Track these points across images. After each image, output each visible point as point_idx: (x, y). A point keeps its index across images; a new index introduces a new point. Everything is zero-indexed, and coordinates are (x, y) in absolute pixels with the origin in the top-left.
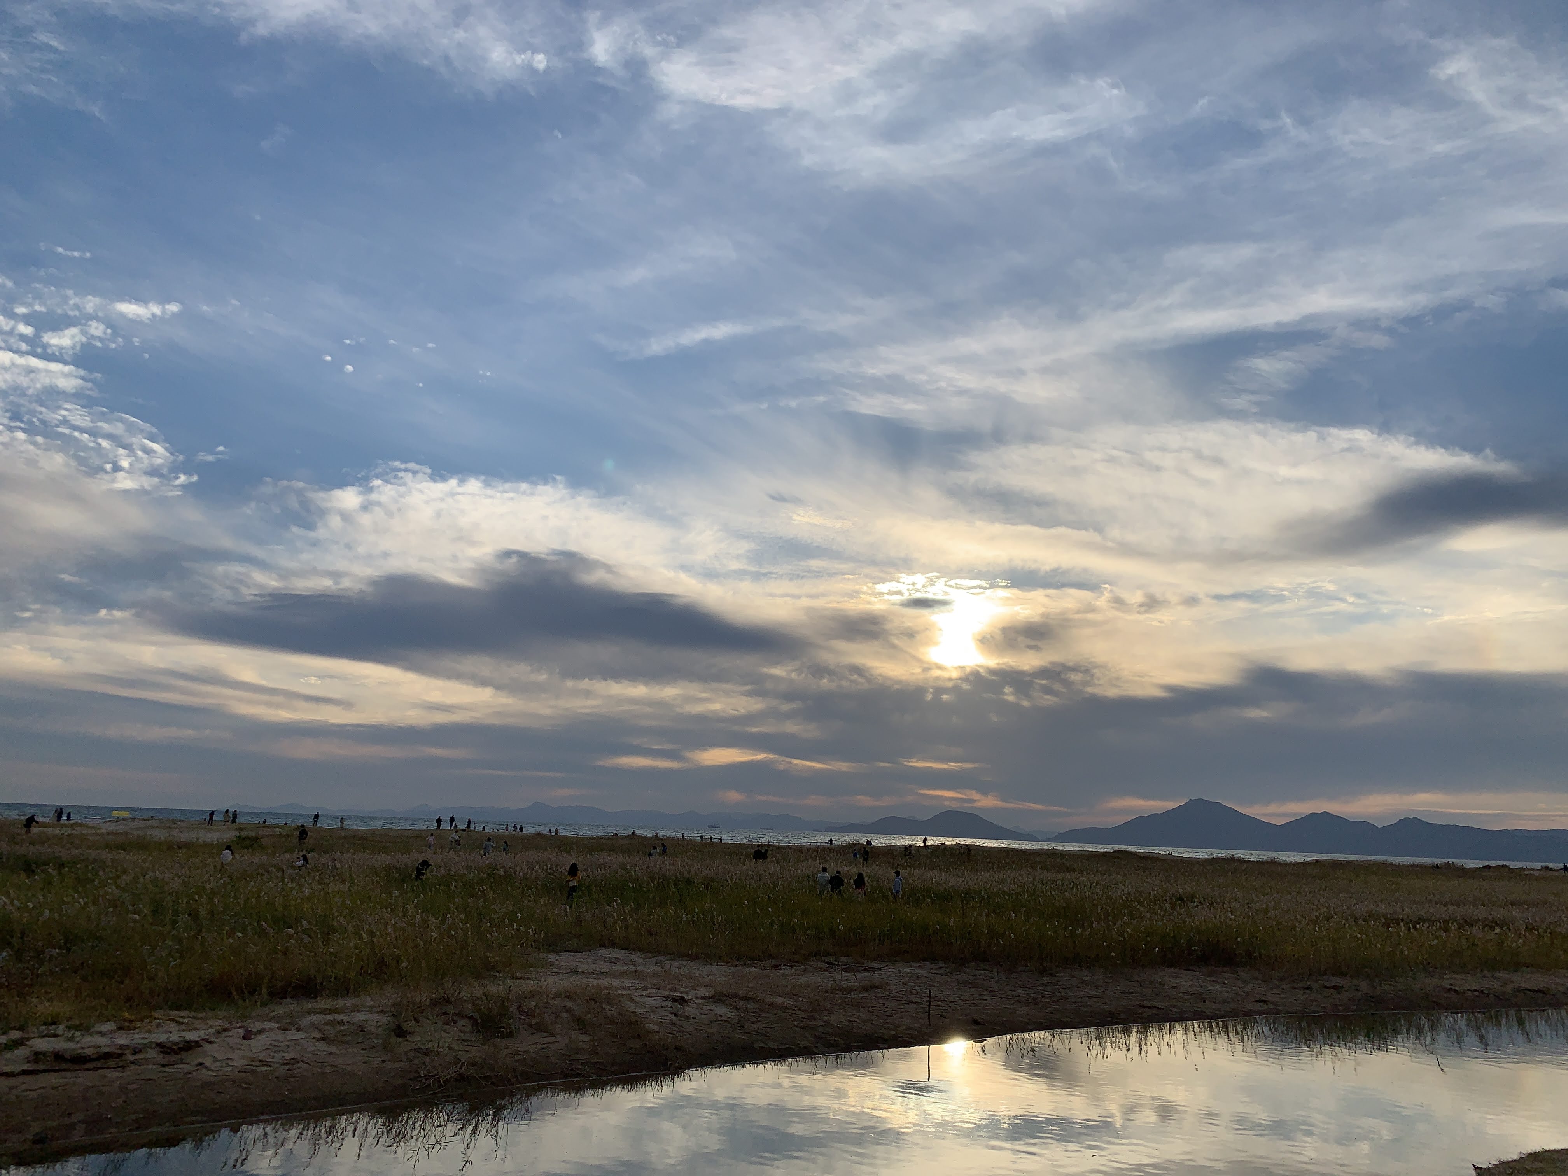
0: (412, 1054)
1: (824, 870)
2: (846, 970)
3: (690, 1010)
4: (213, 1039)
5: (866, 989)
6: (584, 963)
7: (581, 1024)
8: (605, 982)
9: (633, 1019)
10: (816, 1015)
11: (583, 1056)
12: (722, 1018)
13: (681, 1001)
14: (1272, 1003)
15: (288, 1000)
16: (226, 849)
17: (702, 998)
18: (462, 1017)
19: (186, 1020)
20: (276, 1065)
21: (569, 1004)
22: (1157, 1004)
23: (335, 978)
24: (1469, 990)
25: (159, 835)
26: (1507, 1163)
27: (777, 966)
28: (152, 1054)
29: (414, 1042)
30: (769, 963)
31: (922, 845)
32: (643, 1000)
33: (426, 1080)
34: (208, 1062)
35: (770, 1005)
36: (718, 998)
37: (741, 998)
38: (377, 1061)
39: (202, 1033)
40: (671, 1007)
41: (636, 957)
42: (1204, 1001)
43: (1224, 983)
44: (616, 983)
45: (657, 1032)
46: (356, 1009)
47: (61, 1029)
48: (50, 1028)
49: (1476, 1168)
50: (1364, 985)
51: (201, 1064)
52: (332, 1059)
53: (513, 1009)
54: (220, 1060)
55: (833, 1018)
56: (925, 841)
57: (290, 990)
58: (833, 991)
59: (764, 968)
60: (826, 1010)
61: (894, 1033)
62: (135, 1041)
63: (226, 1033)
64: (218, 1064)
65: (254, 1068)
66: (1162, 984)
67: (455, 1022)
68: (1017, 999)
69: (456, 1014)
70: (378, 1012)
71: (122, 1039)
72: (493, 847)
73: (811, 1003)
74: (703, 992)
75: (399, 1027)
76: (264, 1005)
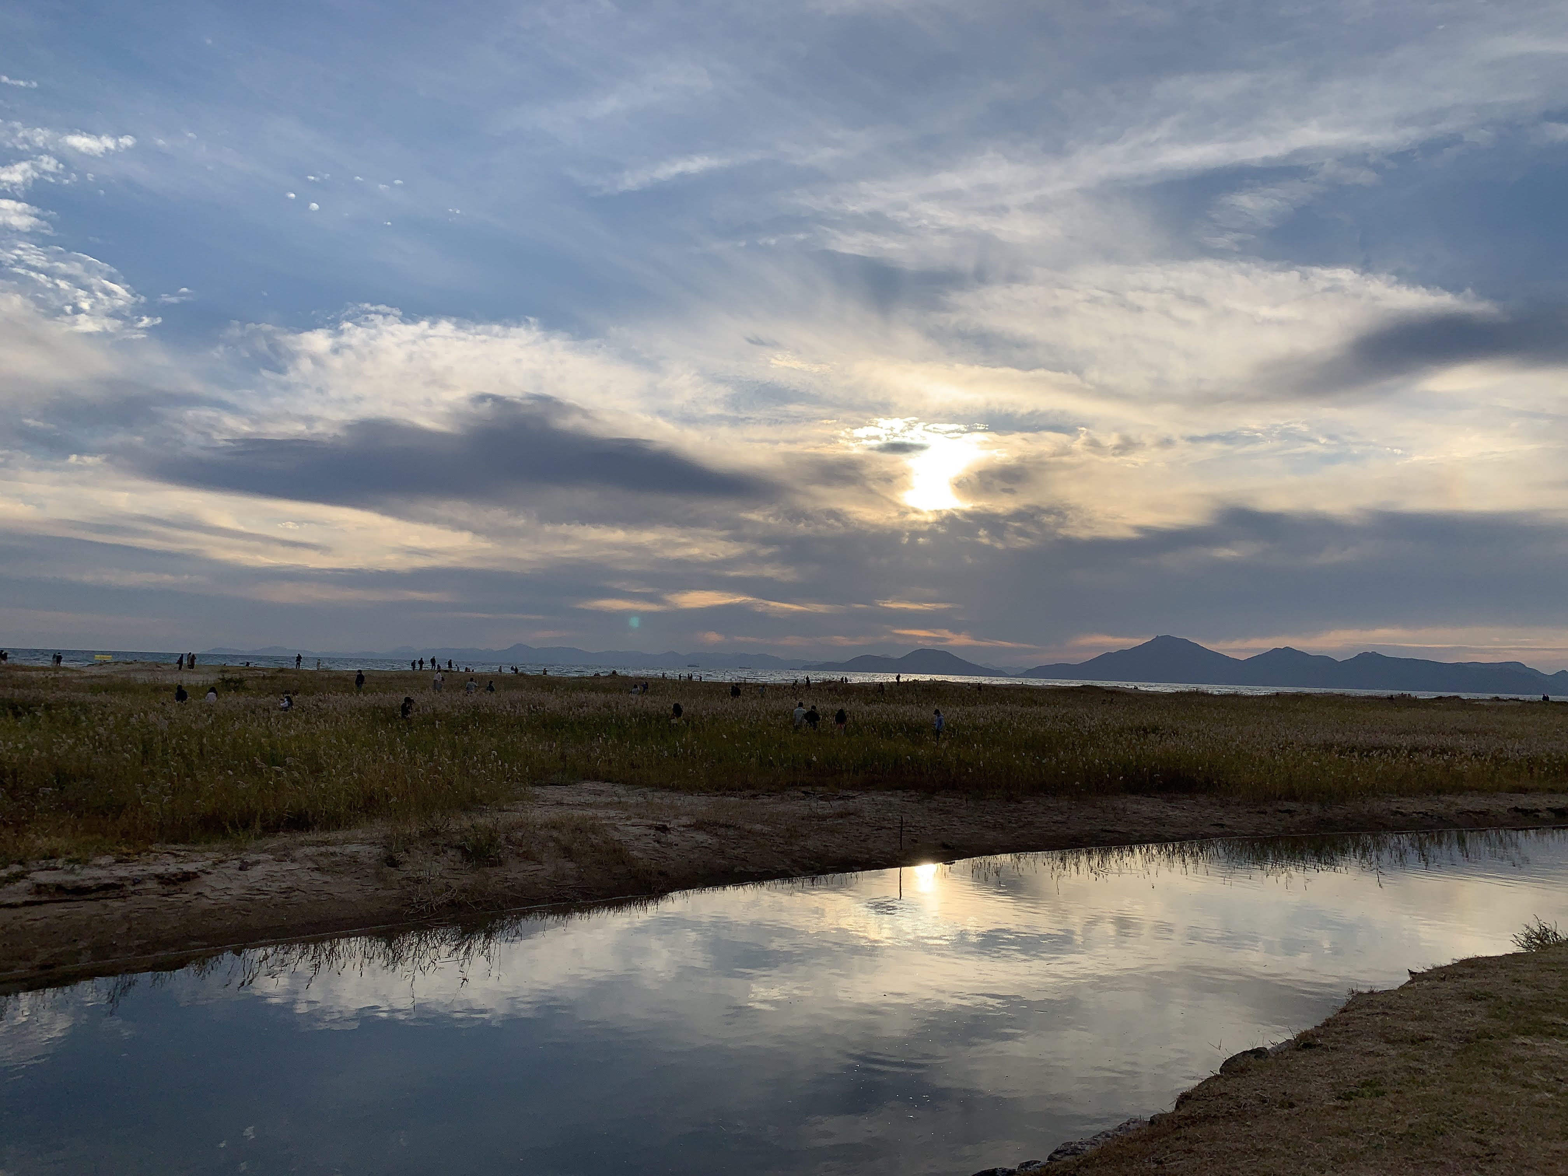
0: (404, 882)
1: (801, 705)
2: (821, 799)
3: (672, 837)
4: (209, 870)
5: (841, 816)
6: (568, 796)
7: (567, 852)
8: (590, 812)
9: (617, 846)
10: (793, 840)
11: (571, 882)
12: (703, 845)
13: (664, 829)
14: (1229, 827)
15: (281, 833)
16: (210, 691)
17: (684, 826)
18: (452, 847)
19: (182, 853)
20: (273, 894)
21: (555, 834)
22: (1118, 829)
23: (326, 812)
24: (1415, 812)
25: (142, 677)
26: (1441, 968)
27: (756, 796)
28: (151, 885)
29: (405, 871)
30: (747, 793)
31: (896, 681)
32: (626, 828)
33: (419, 906)
34: (207, 891)
35: (749, 832)
36: (699, 826)
37: (722, 826)
38: (371, 889)
39: (199, 865)
40: (654, 835)
41: (620, 789)
42: (1164, 826)
43: (1184, 809)
44: (601, 813)
45: (640, 859)
46: (347, 841)
47: (60, 863)
48: (50, 861)
49: (1411, 973)
50: (1315, 808)
51: (199, 894)
52: (326, 888)
53: (501, 840)
54: (218, 890)
55: (810, 844)
56: (898, 678)
57: (282, 824)
58: (809, 818)
59: (744, 798)
60: (802, 836)
61: (867, 856)
62: (134, 873)
63: (223, 865)
64: (217, 893)
65: (253, 897)
66: (1124, 810)
67: (445, 852)
68: (985, 824)
69: (446, 845)
70: (370, 844)
71: (121, 872)
72: (475, 686)
73: (788, 830)
74: (685, 820)
75: (391, 858)
76: (258, 837)
